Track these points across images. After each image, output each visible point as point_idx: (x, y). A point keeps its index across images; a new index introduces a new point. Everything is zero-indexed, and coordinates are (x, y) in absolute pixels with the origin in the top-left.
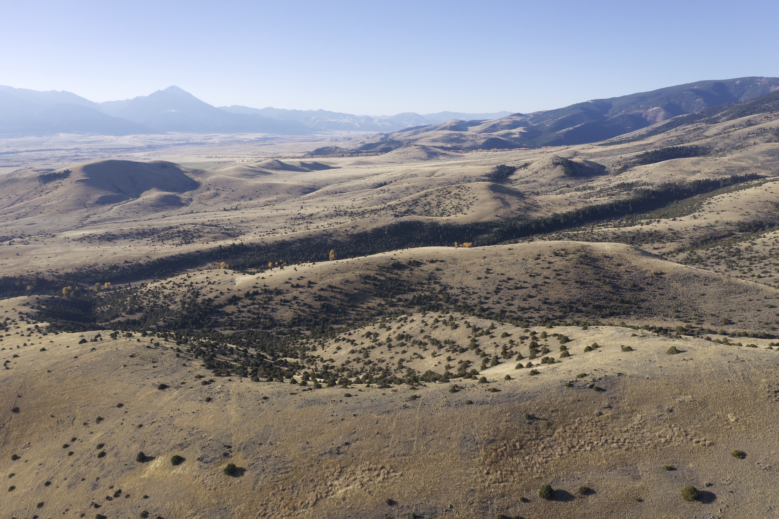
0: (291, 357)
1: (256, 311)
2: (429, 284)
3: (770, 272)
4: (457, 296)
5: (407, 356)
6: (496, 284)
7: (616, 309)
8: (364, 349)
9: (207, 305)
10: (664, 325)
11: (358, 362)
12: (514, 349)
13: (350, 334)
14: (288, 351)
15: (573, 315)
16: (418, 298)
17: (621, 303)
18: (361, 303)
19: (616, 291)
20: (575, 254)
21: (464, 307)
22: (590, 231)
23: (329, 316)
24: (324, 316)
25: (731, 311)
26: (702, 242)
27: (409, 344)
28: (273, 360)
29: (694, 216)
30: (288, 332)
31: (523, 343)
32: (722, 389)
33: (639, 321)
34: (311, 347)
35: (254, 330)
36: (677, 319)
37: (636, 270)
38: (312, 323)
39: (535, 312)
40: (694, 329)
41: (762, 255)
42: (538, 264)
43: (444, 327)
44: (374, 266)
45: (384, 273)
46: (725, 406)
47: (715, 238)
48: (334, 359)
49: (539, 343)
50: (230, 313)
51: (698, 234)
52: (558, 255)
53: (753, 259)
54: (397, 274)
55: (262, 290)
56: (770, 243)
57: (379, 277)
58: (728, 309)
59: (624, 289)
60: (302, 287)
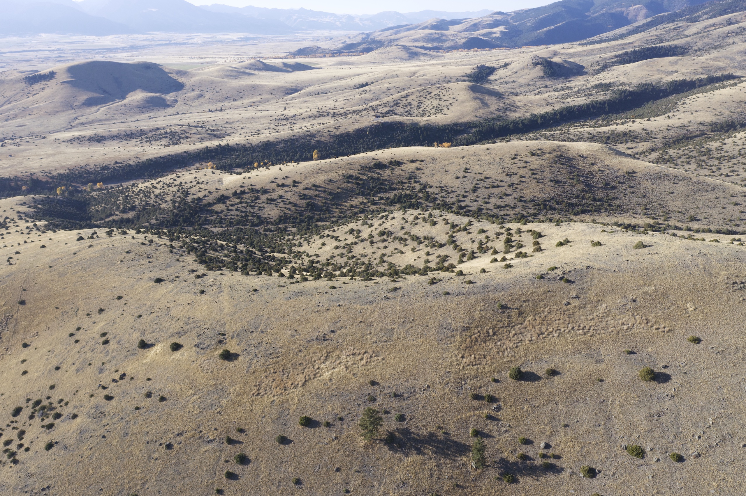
0: (279, 252)
1: (244, 210)
2: (409, 183)
3: (738, 171)
4: (437, 194)
5: (388, 251)
6: (474, 183)
7: (588, 207)
8: (347, 245)
9: (197, 204)
10: (633, 222)
11: (342, 257)
12: (489, 244)
13: (334, 231)
14: (276, 247)
15: (547, 212)
16: (399, 196)
17: (593, 201)
18: (345, 202)
19: (589, 190)
20: (551, 153)
21: (443, 205)
22: (566, 131)
23: (314, 213)
24: (309, 214)
25: (697, 208)
26: (674, 142)
27: (390, 240)
28: (261, 255)
29: (669, 116)
30: (275, 229)
31: (498, 238)
32: (684, 281)
33: (609, 218)
34: (297, 243)
35: (243, 227)
36: (645, 216)
37: (609, 169)
38: (298, 221)
39: (511, 210)
40: (661, 226)
41: (732, 155)
42: (515, 163)
43: (423, 223)
44: (356, 166)
45: (366, 172)
46: (685, 296)
47: (687, 138)
48: (319, 254)
49: (513, 239)
50: (219, 211)
51: (671, 134)
52: (535, 155)
53: (722, 158)
54: (378, 174)
55: (248, 189)
56: (740, 142)
57: (361, 177)
58: (695, 207)
59: (596, 187)
60: (287, 186)
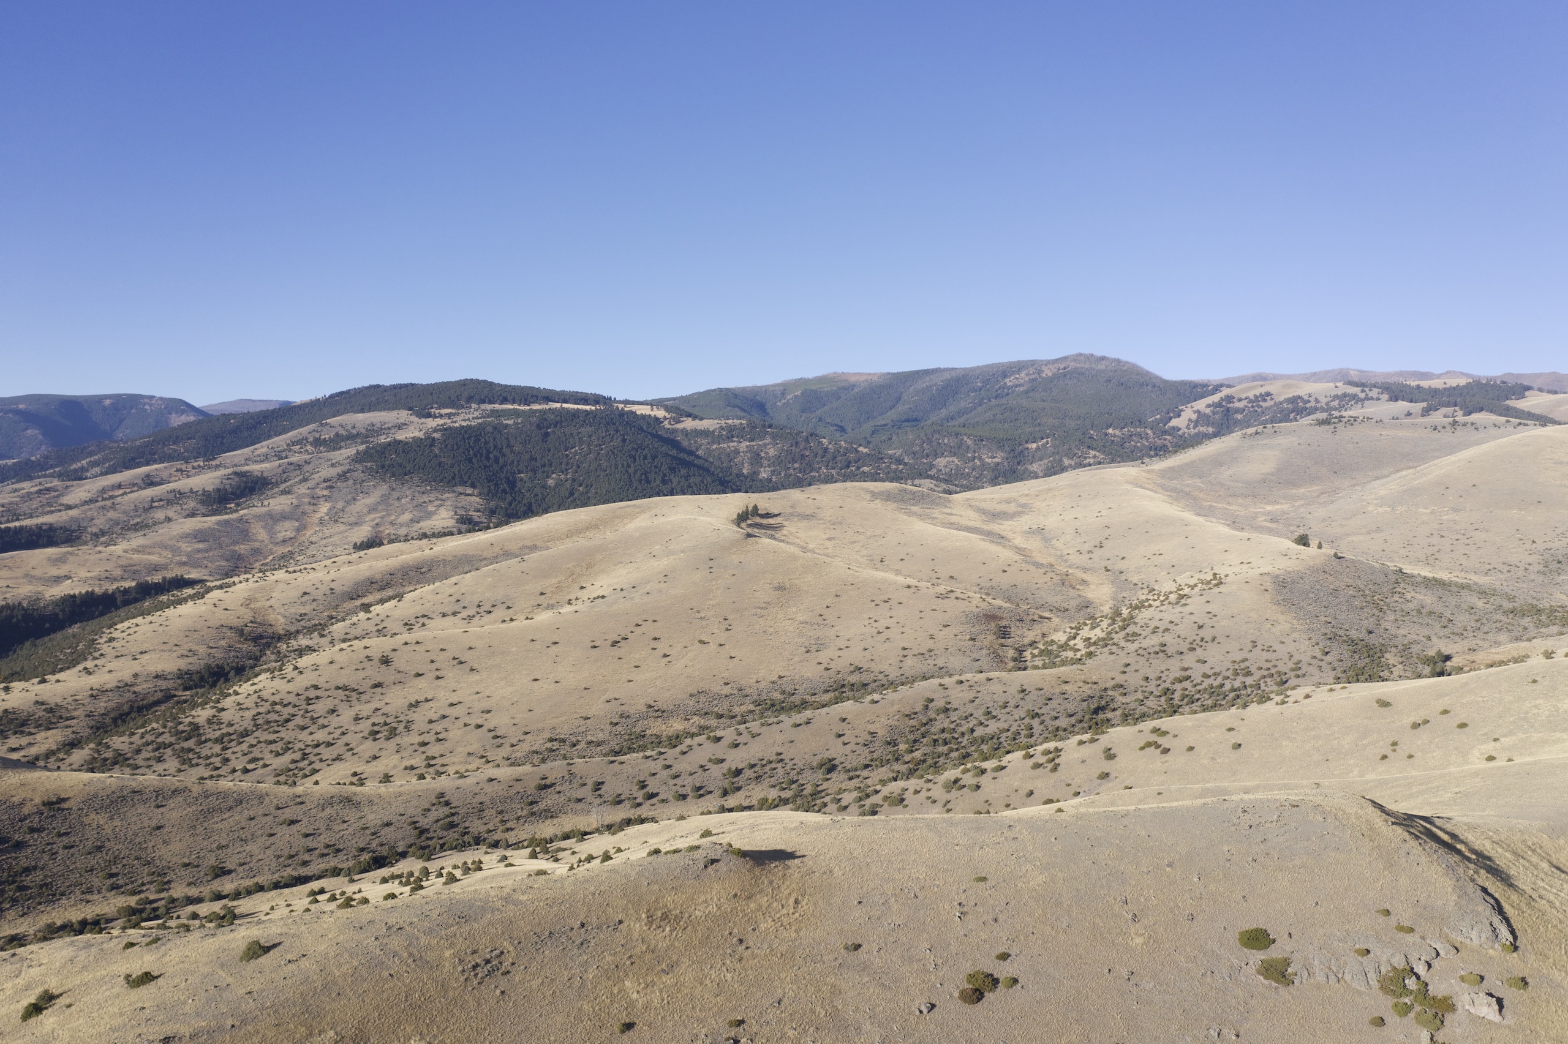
3: (262, 759)
10: (89, 912)
25: (220, 847)
26: (115, 720)
29: (85, 668)
33: (29, 920)
36: (113, 892)
40: (155, 905)
41: (242, 729)
47: (140, 709)
51: (102, 705)
53: (226, 739)
56: (249, 703)
58: (214, 846)
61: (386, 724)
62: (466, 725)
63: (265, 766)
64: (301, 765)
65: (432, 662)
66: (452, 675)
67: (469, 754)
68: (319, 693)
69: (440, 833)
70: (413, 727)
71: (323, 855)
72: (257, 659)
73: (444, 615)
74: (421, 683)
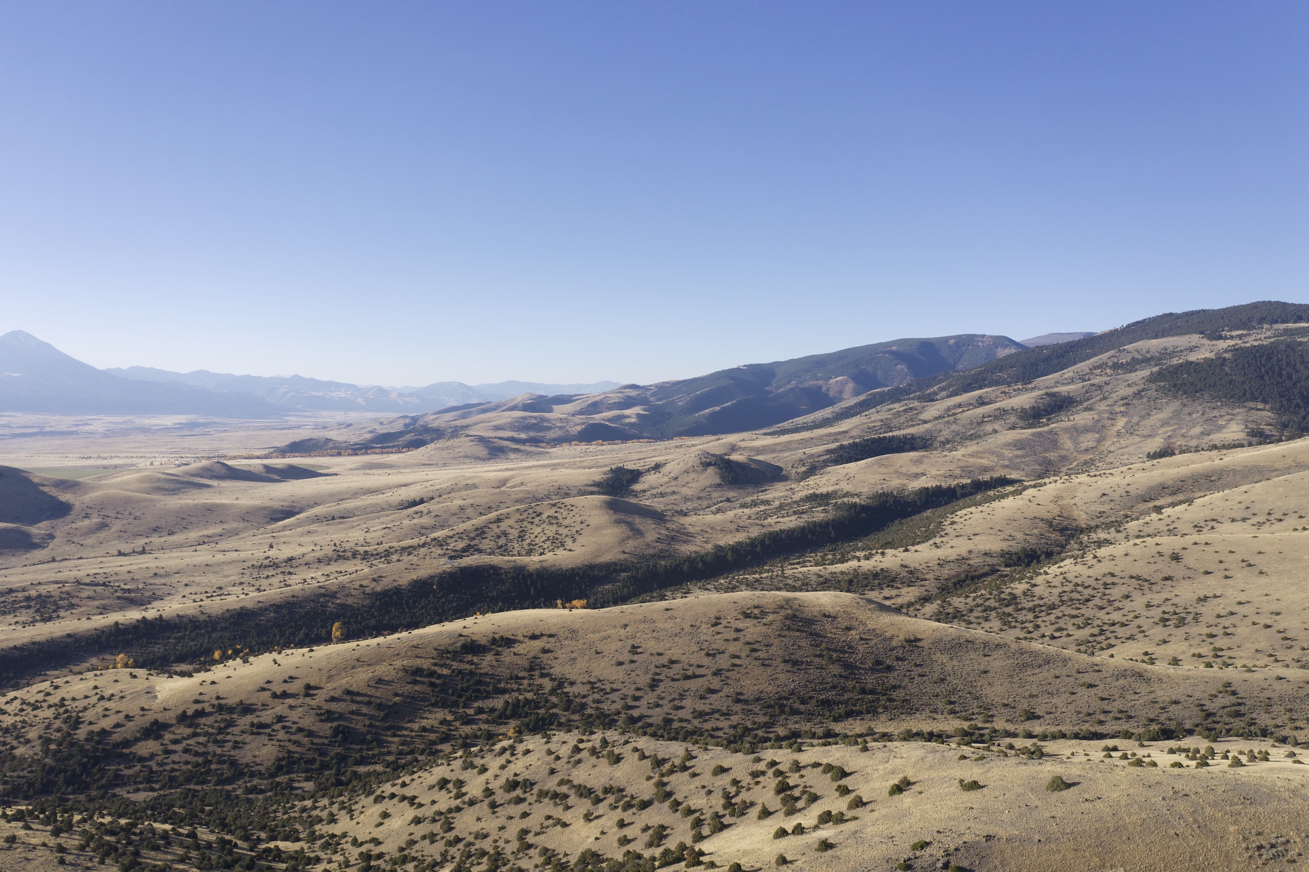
0: (286, 839)
1: (201, 749)
2: (531, 677)
3: (1066, 629)
4: (584, 697)
5: (533, 822)
6: (651, 673)
7: (855, 705)
8: (440, 813)
9: (98, 743)
10: (935, 727)
11: (432, 842)
12: (744, 796)
13: (404, 785)
14: (276, 826)
16: (514, 705)
17: (860, 694)
18: (409, 722)
19: (850, 674)
20: (777, 613)
21: (598, 717)
22: (780, 573)
23: (349, 749)
24: (339, 750)
25: (1031, 696)
26: (955, 585)
27: (531, 798)
28: (251, 850)
29: (935, 543)
30: (269, 787)
31: (758, 783)
33: (894, 724)
34: (324, 814)
35: (198, 788)
36: (952, 716)
37: (877, 636)
38: (316, 766)
39: (723, 718)
40: (982, 732)
41: (1050, 603)
42: (719, 633)
43: (593, 760)
44: (428, 650)
45: (448, 662)
47: (973, 578)
48: (380, 837)
49: (791, 782)
50: (147, 755)
51: (946, 572)
52: (750, 617)
53: (1037, 609)
54: (472, 663)
55: (213, 706)
56: (1057, 582)
57: (439, 670)
58: (1027, 694)
59: (862, 669)
60: (293, 696)
61: (1175, 613)
62: (1254, 624)
63: (1069, 635)
64: (1099, 639)
65: (1221, 562)
66: (1240, 576)
67: (1257, 651)
68: (1115, 580)
69: (1227, 719)
70: (1201, 619)
71: (1117, 719)
72: (1063, 547)
73: (1233, 520)
74: (1210, 580)
